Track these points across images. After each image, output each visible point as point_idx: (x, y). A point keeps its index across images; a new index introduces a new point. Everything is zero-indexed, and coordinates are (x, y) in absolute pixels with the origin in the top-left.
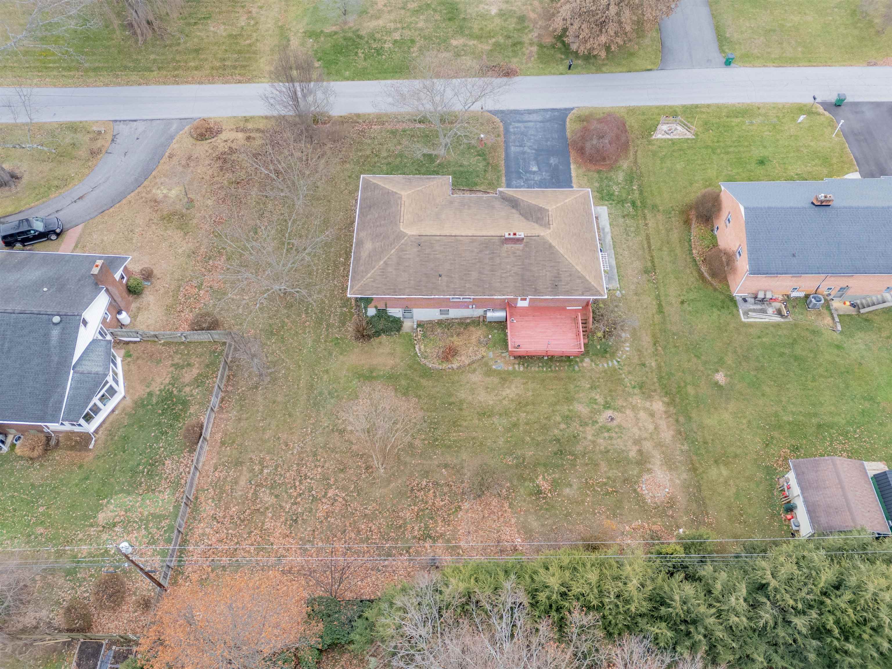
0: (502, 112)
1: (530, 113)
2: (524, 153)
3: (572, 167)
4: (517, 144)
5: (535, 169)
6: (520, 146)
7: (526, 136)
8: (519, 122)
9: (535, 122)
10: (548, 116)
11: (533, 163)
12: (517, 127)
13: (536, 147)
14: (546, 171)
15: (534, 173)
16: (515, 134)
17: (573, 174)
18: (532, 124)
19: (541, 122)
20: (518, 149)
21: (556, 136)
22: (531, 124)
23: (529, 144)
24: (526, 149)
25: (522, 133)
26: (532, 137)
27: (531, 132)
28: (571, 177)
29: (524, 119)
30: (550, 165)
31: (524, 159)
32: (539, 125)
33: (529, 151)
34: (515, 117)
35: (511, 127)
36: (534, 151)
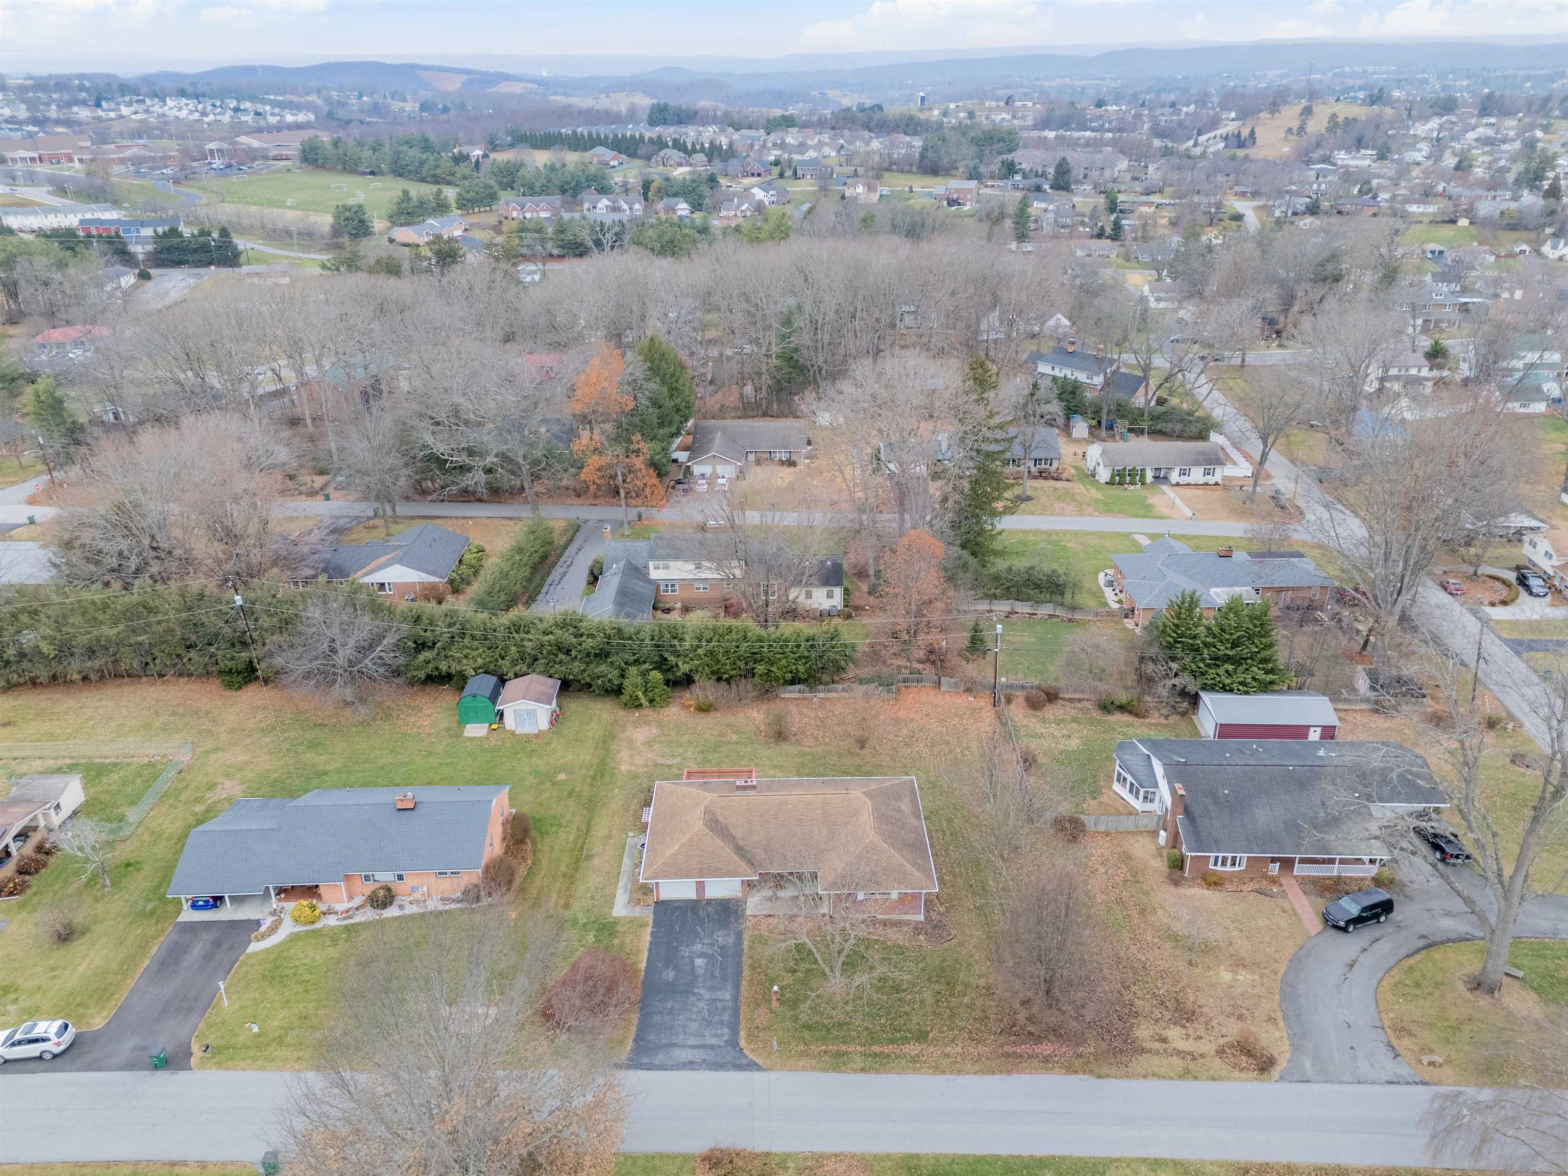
0: (739, 1067)
1: (691, 1062)
2: (711, 989)
3: (643, 965)
4: (719, 1004)
5: (699, 962)
6: (715, 1000)
7: (704, 1019)
8: (712, 1047)
9: (683, 1046)
10: (661, 1056)
11: (700, 971)
12: (716, 1035)
13: (692, 998)
14: (683, 957)
15: (700, 956)
16: (721, 1023)
17: (644, 956)
18: (690, 1043)
19: (676, 1045)
20: (718, 995)
21: (657, 1019)
22: (693, 1041)
23: (701, 1004)
24: (706, 995)
25: (709, 1024)
26: (694, 1016)
27: (694, 1026)
28: (650, 950)
29: (702, 1051)
30: (676, 968)
31: (713, 977)
32: (679, 1039)
33: (703, 992)
34: (716, 1055)
35: (726, 1038)
36: (696, 991)
